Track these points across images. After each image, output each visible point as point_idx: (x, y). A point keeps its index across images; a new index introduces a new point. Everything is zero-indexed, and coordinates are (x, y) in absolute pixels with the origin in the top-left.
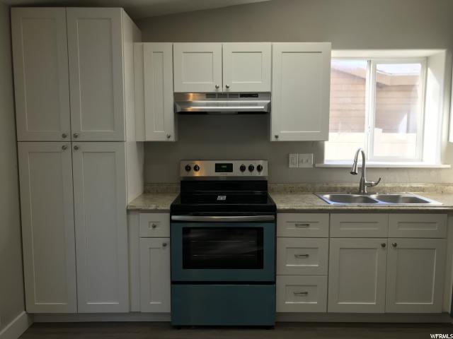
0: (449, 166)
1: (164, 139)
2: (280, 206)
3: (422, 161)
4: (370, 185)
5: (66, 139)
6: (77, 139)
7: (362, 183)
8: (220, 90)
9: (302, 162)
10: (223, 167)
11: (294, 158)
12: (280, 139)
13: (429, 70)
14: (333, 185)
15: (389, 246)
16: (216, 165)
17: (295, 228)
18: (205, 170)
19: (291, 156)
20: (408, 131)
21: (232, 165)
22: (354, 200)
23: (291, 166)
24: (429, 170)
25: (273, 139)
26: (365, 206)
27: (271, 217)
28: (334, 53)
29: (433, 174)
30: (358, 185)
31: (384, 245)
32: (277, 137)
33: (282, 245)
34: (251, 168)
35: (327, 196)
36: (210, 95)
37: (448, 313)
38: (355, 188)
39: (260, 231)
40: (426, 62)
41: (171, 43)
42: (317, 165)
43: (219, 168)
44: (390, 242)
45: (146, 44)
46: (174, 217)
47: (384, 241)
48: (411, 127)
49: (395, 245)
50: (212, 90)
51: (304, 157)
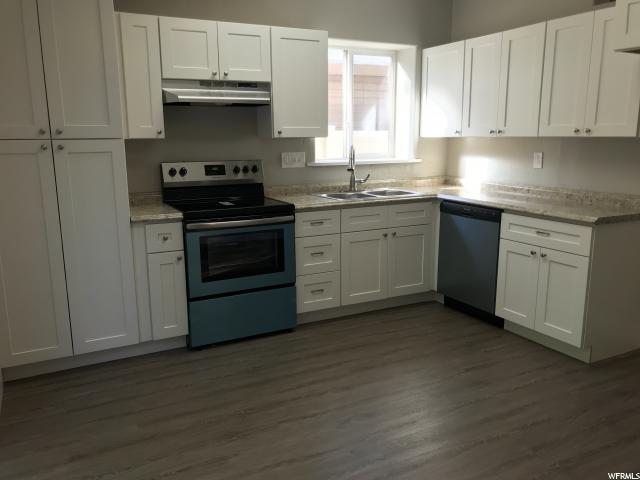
0: (419, 161)
1: (152, 135)
2: (298, 206)
3: (394, 156)
4: (360, 182)
5: (44, 137)
6: (61, 136)
7: (352, 181)
8: (217, 78)
9: (292, 161)
10: (215, 169)
11: (287, 157)
12: (283, 135)
13: (399, 64)
14: (324, 185)
15: (390, 236)
16: (206, 167)
17: (310, 227)
18: (196, 174)
19: (283, 155)
20: (377, 128)
21: (223, 166)
22: (350, 197)
23: (284, 166)
24: (405, 165)
25: (276, 135)
26: (362, 201)
27: (290, 218)
28: (331, 42)
29: (408, 168)
30: (349, 183)
31: (386, 235)
32: (280, 133)
33: (300, 244)
34: (246, 170)
35: (324, 195)
36: (205, 83)
37: (433, 291)
38: (345, 187)
39: (281, 232)
40: (396, 56)
41: (156, 17)
42: (309, 165)
43: (209, 170)
44: (390, 232)
45: (125, 16)
46: (189, 226)
47: (385, 231)
48: (380, 123)
49: (394, 234)
50: (207, 77)
51: (297, 155)
